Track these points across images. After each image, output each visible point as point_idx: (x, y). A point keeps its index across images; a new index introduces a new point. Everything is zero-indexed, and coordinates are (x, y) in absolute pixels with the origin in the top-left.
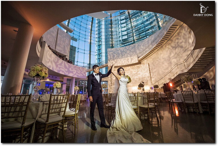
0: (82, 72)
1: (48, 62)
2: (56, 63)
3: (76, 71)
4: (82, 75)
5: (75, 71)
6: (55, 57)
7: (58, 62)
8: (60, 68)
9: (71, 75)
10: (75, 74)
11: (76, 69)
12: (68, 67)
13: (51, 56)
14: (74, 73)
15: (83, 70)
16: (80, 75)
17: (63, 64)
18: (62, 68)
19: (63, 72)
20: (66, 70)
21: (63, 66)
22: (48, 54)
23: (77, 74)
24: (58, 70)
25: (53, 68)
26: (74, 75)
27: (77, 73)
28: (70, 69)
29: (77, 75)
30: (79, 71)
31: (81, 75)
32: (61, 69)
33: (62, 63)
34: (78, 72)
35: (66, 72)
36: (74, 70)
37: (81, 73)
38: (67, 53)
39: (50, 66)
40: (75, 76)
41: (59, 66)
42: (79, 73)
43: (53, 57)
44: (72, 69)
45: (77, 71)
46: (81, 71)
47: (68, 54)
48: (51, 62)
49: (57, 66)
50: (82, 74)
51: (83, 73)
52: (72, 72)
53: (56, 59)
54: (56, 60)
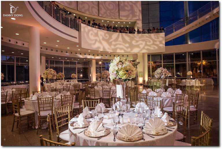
0: (156, 41)
1: (95, 43)
2: (107, 41)
3: (144, 43)
4: (156, 47)
5: (142, 44)
6: (105, 34)
7: (110, 38)
8: (115, 45)
9: (136, 51)
10: (144, 48)
11: (143, 40)
12: (129, 41)
13: (96, 35)
14: (141, 46)
15: (158, 38)
16: (152, 49)
17: (120, 39)
18: (120, 44)
19: (121, 49)
20: (127, 45)
21: (120, 41)
22: (92, 34)
23: (146, 47)
24: (113, 49)
25: (104, 48)
26: (141, 50)
27: (146, 45)
28: (134, 42)
29: (148, 49)
30: (150, 42)
31: (154, 48)
32: (118, 46)
33: (118, 37)
34: (148, 43)
35: (127, 48)
36: (140, 42)
37: (153, 44)
38: (138, 14)
39: (99, 48)
40: (144, 51)
41: (113, 43)
42: (150, 46)
43: (101, 35)
44: (137, 41)
45: (146, 42)
46: (154, 41)
47: (139, 16)
48: (100, 42)
49: (110, 44)
50: (157, 45)
51: (158, 43)
52: (138, 46)
53: (107, 35)
54: (107, 37)
